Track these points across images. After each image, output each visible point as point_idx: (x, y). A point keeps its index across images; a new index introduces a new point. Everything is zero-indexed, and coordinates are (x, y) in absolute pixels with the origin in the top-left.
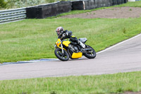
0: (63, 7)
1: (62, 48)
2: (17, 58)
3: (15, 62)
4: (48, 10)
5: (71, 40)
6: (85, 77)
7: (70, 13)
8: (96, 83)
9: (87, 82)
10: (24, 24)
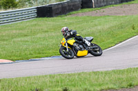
0: (73, 5)
1: (67, 46)
2: (29, 56)
3: (28, 59)
4: (58, 9)
5: (76, 39)
6: (96, 73)
7: (80, 11)
8: (107, 78)
9: (98, 78)
10: (35, 23)
